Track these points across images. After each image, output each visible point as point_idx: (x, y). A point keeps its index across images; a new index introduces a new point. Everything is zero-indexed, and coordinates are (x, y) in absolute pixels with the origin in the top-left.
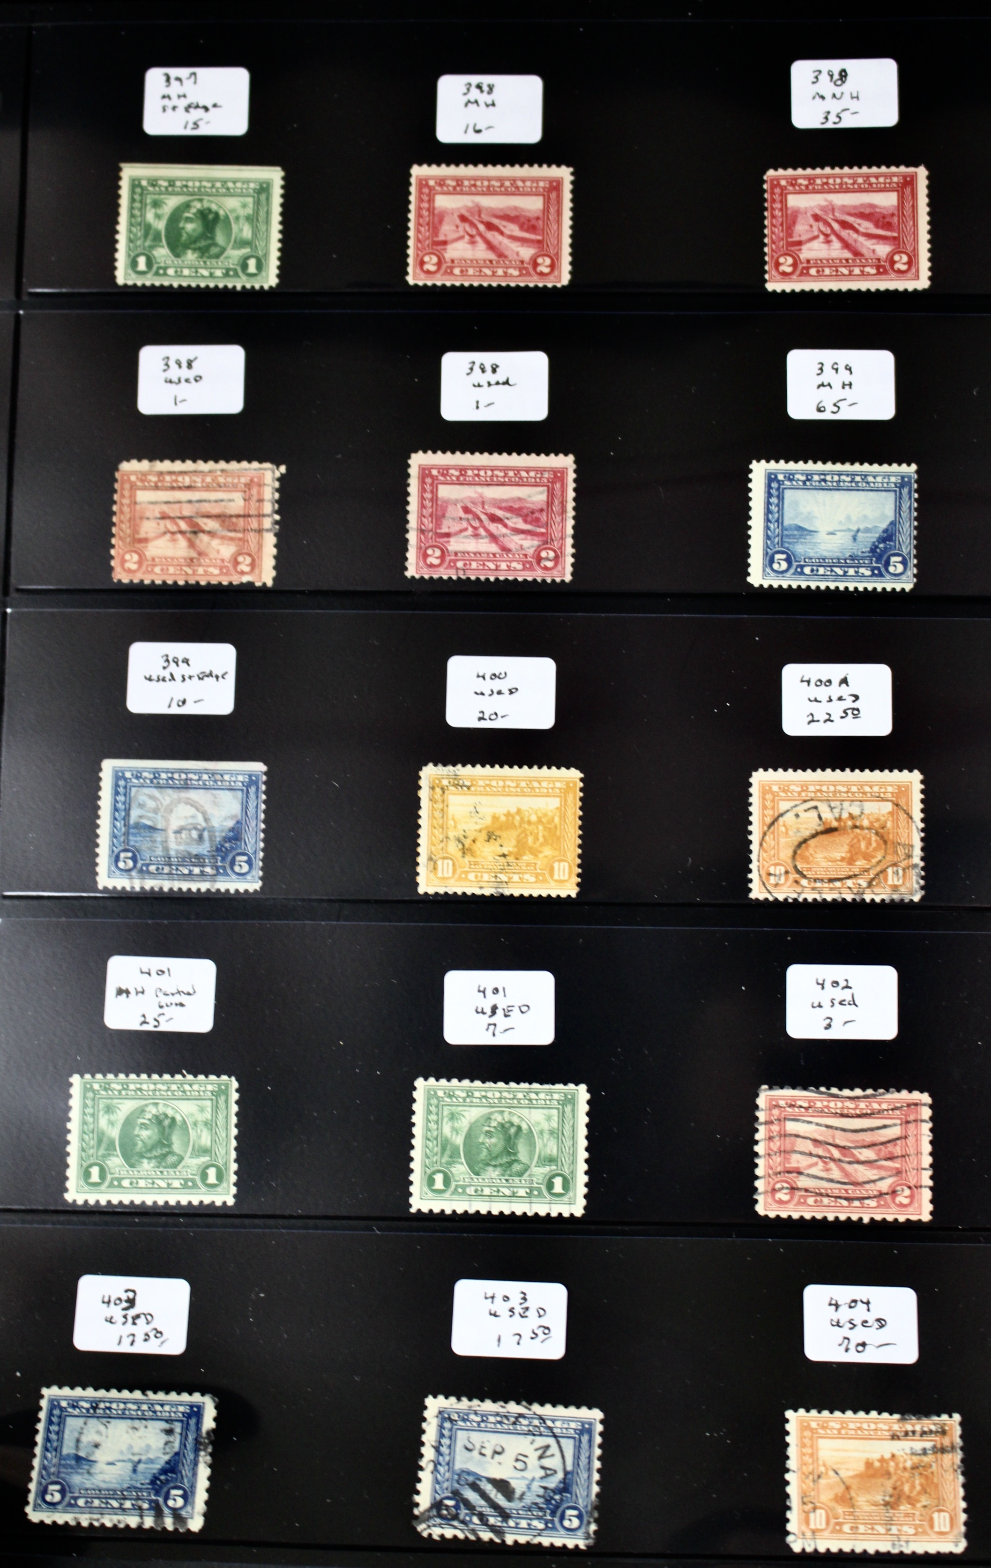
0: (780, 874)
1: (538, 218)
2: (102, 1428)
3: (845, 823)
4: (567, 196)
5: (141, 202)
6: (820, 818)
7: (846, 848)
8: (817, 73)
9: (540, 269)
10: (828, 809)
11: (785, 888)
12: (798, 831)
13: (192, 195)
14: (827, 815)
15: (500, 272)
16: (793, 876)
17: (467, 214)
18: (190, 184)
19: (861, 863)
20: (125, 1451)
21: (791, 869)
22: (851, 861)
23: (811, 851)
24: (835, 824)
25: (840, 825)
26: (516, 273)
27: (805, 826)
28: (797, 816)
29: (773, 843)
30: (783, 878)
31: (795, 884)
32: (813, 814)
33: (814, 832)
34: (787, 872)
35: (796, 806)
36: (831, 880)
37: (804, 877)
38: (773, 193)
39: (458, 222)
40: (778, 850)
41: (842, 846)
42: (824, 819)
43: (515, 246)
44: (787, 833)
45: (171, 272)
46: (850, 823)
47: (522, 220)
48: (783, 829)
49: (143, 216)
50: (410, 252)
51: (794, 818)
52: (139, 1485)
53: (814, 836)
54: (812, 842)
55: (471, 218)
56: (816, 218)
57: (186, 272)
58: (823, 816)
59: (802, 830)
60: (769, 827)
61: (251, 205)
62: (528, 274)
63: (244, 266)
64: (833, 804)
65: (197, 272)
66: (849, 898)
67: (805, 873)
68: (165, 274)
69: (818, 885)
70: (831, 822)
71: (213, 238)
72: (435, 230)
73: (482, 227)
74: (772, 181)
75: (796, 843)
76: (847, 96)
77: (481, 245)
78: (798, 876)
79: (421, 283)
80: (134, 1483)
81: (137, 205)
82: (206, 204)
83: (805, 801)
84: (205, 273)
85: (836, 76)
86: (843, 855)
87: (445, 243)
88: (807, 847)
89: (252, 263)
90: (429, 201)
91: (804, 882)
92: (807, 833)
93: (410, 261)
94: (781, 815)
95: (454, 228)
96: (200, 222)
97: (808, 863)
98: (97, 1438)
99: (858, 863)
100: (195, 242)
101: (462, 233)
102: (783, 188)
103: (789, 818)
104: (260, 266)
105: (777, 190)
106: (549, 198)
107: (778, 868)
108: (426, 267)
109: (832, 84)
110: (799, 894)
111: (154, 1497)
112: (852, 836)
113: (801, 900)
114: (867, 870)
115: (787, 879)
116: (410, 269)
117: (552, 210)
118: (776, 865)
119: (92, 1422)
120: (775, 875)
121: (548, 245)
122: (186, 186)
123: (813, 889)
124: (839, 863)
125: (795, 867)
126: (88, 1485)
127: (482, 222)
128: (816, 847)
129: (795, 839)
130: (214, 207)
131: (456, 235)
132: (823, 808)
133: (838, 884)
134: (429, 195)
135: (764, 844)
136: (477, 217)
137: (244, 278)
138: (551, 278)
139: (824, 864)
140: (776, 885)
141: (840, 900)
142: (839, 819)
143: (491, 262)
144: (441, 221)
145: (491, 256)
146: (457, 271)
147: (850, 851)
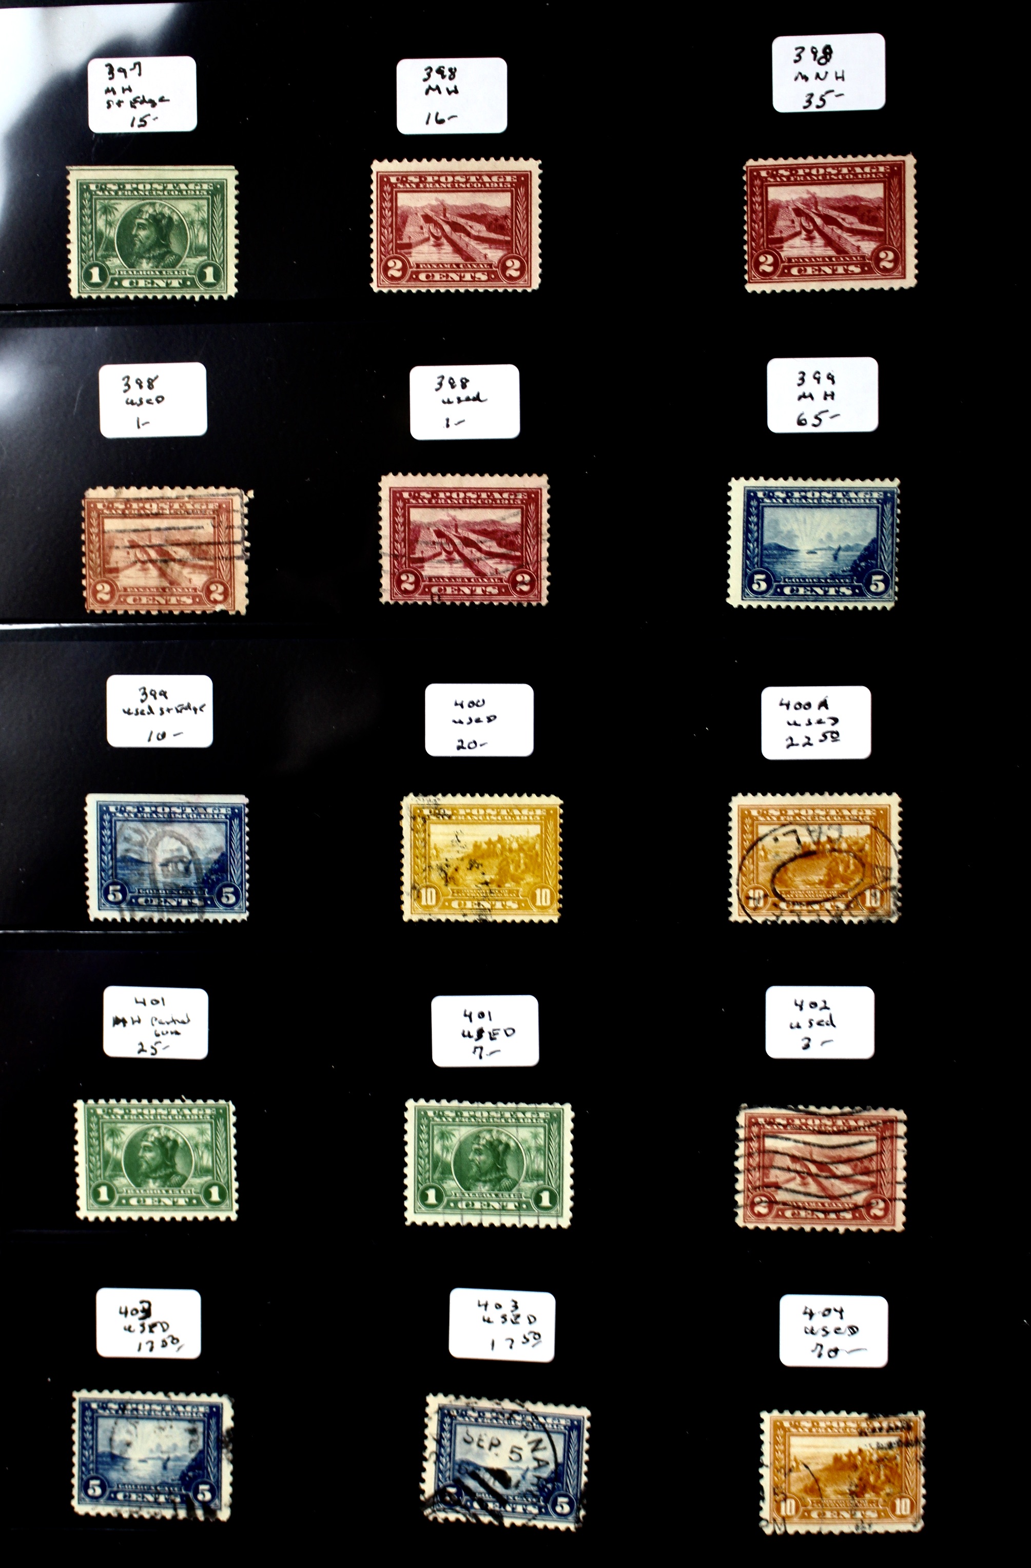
0: (760, 898)
1: (506, 217)
2: (131, 1428)
4: (536, 191)
5: (91, 208)
8: (799, 50)
9: (509, 272)
10: (807, 833)
11: (764, 911)
13: (144, 199)
14: (806, 839)
15: (468, 277)
16: (772, 899)
17: (431, 214)
18: (141, 187)
19: (838, 886)
20: (154, 1449)
21: (770, 893)
22: (829, 884)
26: (484, 277)
28: (776, 840)
29: (752, 867)
30: (762, 902)
32: (792, 838)
34: (766, 896)
38: (752, 186)
39: (422, 222)
40: (757, 874)
41: (821, 869)
43: (483, 249)
44: (766, 857)
45: (126, 283)
46: (828, 846)
47: (489, 219)
48: (762, 853)
49: (94, 223)
50: (373, 256)
51: (773, 842)
52: (170, 1481)
55: (435, 218)
56: (798, 212)
57: (142, 283)
58: (802, 839)
61: (206, 209)
62: (497, 279)
63: (202, 276)
64: (811, 828)
65: (153, 283)
67: (784, 896)
68: (120, 286)
71: (167, 246)
72: (399, 231)
73: (447, 228)
74: (752, 171)
76: (831, 76)
77: (447, 248)
78: (776, 899)
79: (385, 290)
80: (165, 1479)
81: (87, 211)
82: (158, 209)
84: (162, 284)
85: (820, 54)
87: (409, 246)
89: (209, 271)
90: (391, 200)
93: (374, 266)
95: (418, 229)
96: (153, 229)
97: (787, 887)
98: (128, 1438)
99: (836, 886)
100: (149, 251)
101: (426, 235)
102: (764, 180)
103: (768, 842)
104: (217, 276)
105: (757, 182)
106: (517, 194)
108: (391, 272)
109: (816, 62)
110: (778, 917)
111: (184, 1492)
114: (845, 893)
115: (765, 903)
116: (374, 275)
117: (520, 208)
118: (755, 889)
119: (122, 1423)
120: (754, 899)
121: (516, 246)
122: (137, 189)
125: (774, 891)
126: (125, 1480)
127: (447, 223)
130: (167, 212)
131: (421, 237)
132: (802, 832)
134: (391, 193)
136: (442, 218)
137: (202, 288)
138: (521, 282)
140: (756, 909)
143: (458, 265)
144: (404, 223)
145: (458, 259)
146: (422, 277)
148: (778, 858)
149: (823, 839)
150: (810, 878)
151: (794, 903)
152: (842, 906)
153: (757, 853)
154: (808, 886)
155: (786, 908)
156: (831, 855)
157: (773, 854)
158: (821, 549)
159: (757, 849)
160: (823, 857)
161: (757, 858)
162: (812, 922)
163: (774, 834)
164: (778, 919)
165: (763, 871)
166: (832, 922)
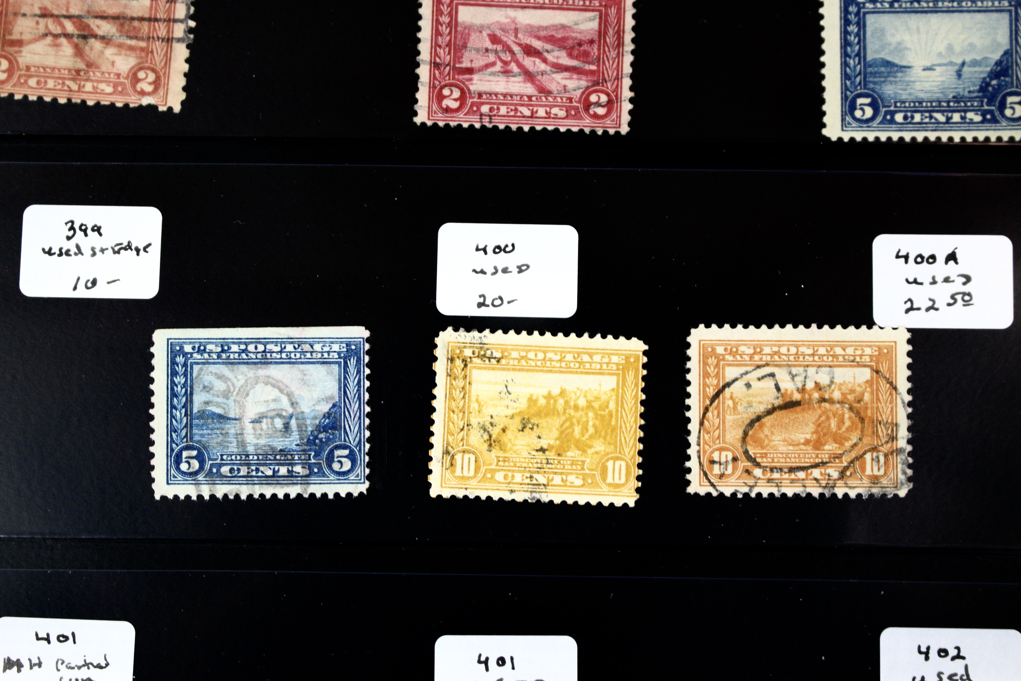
0: (727, 462)
3: (810, 395)
6: (778, 388)
7: (812, 427)
10: (788, 378)
11: (733, 480)
12: (750, 405)
14: (787, 385)
16: (743, 464)
19: (830, 447)
21: (739, 454)
22: (818, 445)
23: (766, 431)
24: (797, 396)
25: (803, 397)
27: (759, 399)
28: (748, 386)
29: (717, 421)
30: (730, 467)
31: (745, 475)
32: (769, 384)
33: (770, 407)
34: (735, 459)
35: (747, 373)
36: (792, 470)
37: (758, 465)
40: (724, 430)
41: (807, 425)
42: (783, 391)
44: (735, 408)
46: (816, 395)
48: (730, 403)
51: (745, 388)
53: (770, 412)
54: (767, 420)
58: (782, 386)
59: (754, 404)
60: (712, 401)
64: (794, 371)
66: (816, 492)
67: (758, 460)
69: (776, 475)
70: (792, 393)
75: (747, 422)
78: (749, 464)
83: (759, 367)
86: (808, 436)
88: (761, 427)
91: (758, 472)
92: (761, 409)
94: (728, 385)
97: (763, 448)
99: (827, 447)
103: (738, 388)
107: (724, 454)
110: (751, 487)
112: (819, 412)
113: (753, 495)
114: (839, 456)
115: (735, 469)
118: (721, 450)
120: (720, 464)
123: (769, 480)
124: (802, 447)
125: (746, 452)
128: (773, 426)
129: (745, 416)
132: (782, 376)
133: (801, 475)
135: (706, 422)
139: (783, 449)
140: (722, 476)
141: (804, 495)
142: (802, 390)
147: (816, 432)
148: (752, 410)
149: (810, 385)
150: (793, 437)
151: (772, 470)
152: (835, 475)
153: (724, 403)
154: (791, 448)
155: (762, 477)
156: (820, 407)
157: (746, 405)
158: (940, 65)
159: (724, 398)
160: (809, 409)
161: (724, 411)
162: (796, 496)
163: (746, 378)
164: (751, 490)
165: (731, 426)
166: (822, 495)
